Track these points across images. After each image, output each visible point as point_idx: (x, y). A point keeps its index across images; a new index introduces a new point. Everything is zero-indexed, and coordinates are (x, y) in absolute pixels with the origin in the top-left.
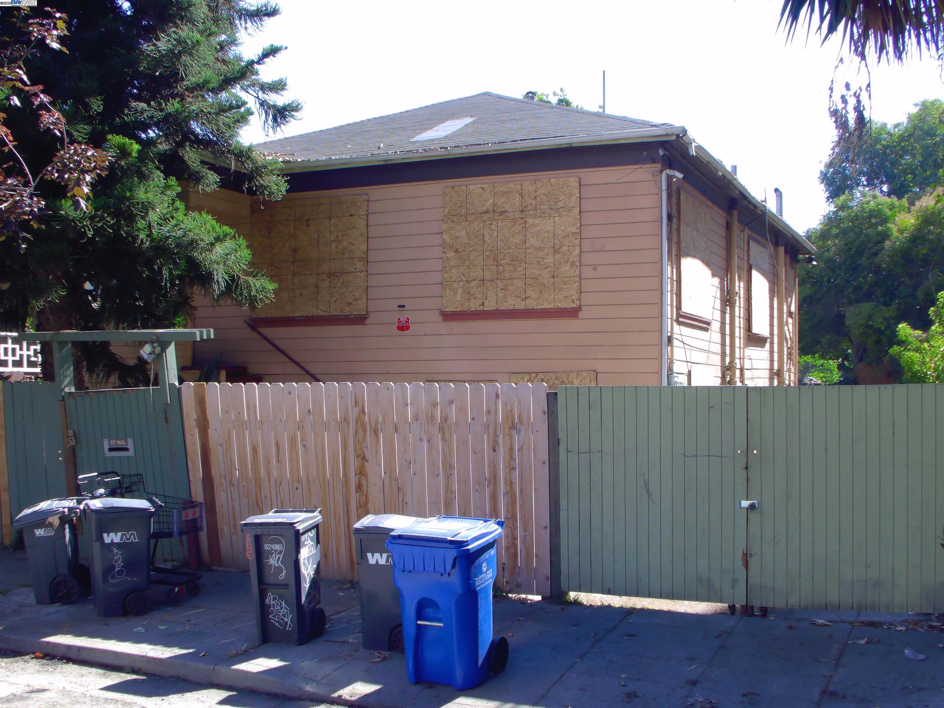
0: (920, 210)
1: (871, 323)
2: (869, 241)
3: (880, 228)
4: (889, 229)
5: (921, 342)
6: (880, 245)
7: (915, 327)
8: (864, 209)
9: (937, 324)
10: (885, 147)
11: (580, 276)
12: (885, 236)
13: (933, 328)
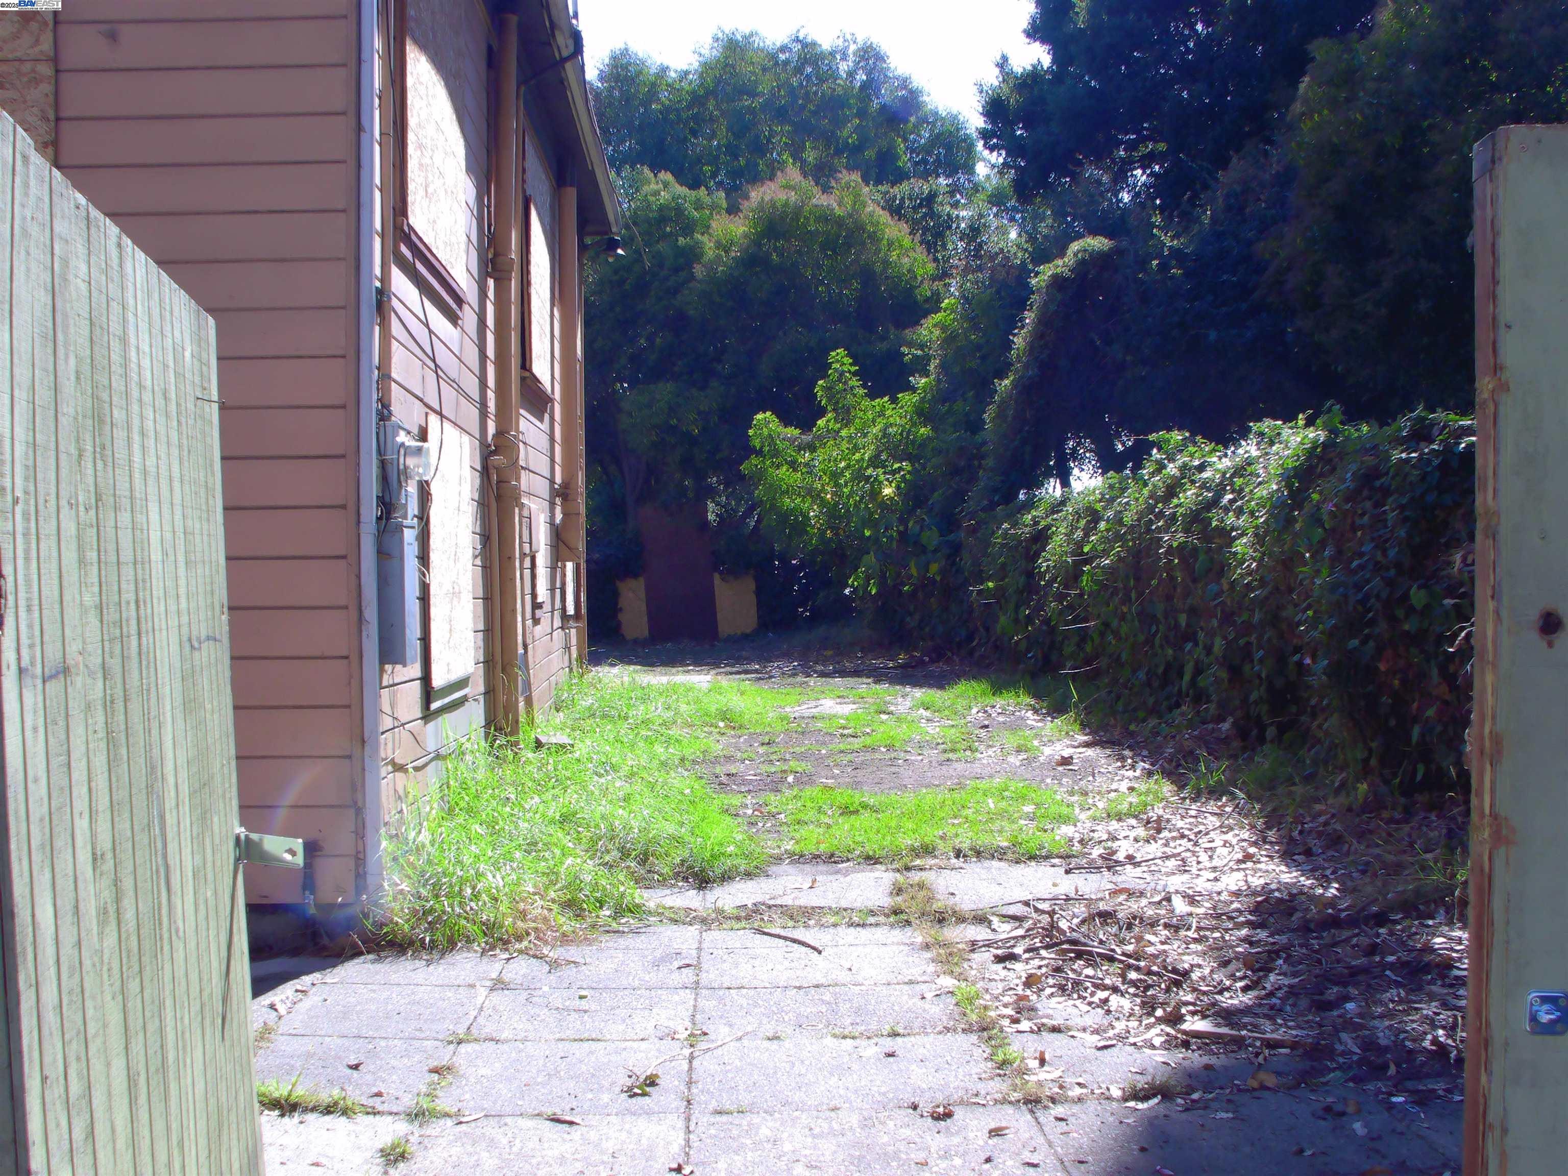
0: (761, 206)
1: (674, 422)
2: (661, 266)
3: (681, 241)
4: (698, 245)
5: (800, 448)
6: (683, 274)
7: (786, 421)
8: (649, 206)
9: (830, 415)
10: (666, 110)
11: (55, 60)
12: (692, 255)
13: (821, 423)
